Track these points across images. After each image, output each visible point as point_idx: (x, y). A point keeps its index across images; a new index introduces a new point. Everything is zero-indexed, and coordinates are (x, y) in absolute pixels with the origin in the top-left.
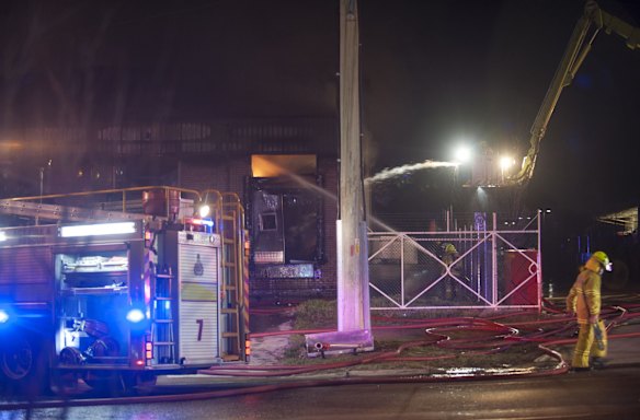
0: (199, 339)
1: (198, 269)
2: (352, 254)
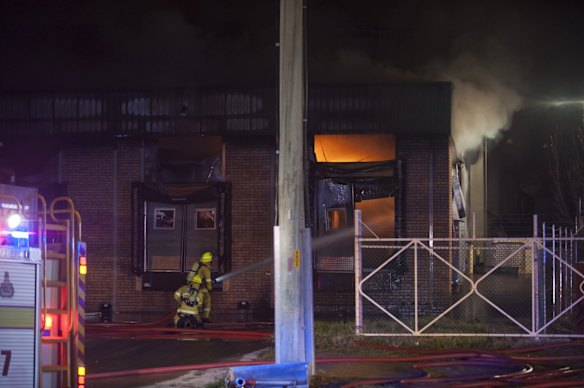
0: (6, 374)
1: (6, 289)
2: (290, 268)
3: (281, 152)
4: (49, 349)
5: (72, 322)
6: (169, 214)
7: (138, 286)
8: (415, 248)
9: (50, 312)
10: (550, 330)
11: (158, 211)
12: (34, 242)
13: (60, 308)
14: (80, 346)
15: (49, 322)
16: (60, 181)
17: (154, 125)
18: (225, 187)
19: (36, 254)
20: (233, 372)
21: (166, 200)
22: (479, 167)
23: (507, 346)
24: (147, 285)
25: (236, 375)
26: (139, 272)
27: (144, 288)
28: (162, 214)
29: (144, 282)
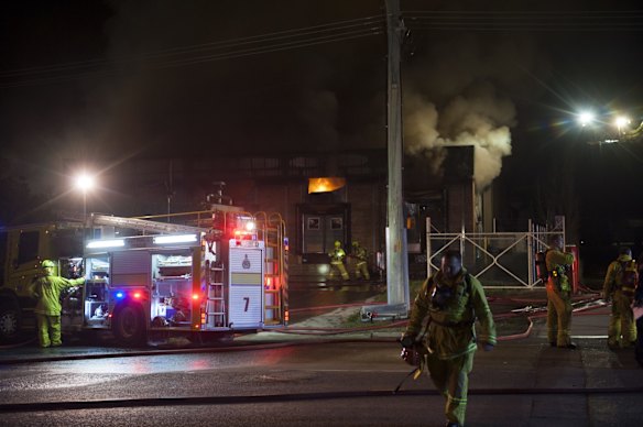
0: (246, 310)
1: (246, 264)
2: (395, 251)
3: (389, 186)
4: (269, 296)
5: (282, 281)
6: (316, 221)
7: (300, 261)
9: (270, 276)
10: (538, 285)
11: (310, 220)
12: (260, 237)
13: (275, 274)
14: (285, 295)
15: (269, 282)
18: (347, 206)
19: (262, 244)
20: (364, 309)
21: (314, 213)
22: (488, 196)
23: (515, 294)
24: (305, 260)
25: (366, 310)
26: (301, 254)
27: (303, 262)
28: (313, 221)
29: (302, 259)
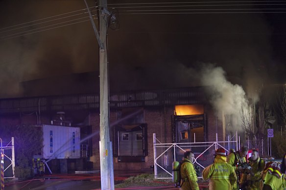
6: (127, 135)
7: (116, 161)
8: (174, 147)
11: (123, 135)
16: (89, 125)
17: (120, 104)
18: (145, 125)
21: (125, 131)
24: (119, 160)
26: (117, 156)
27: (119, 162)
28: (125, 135)
29: (118, 159)
